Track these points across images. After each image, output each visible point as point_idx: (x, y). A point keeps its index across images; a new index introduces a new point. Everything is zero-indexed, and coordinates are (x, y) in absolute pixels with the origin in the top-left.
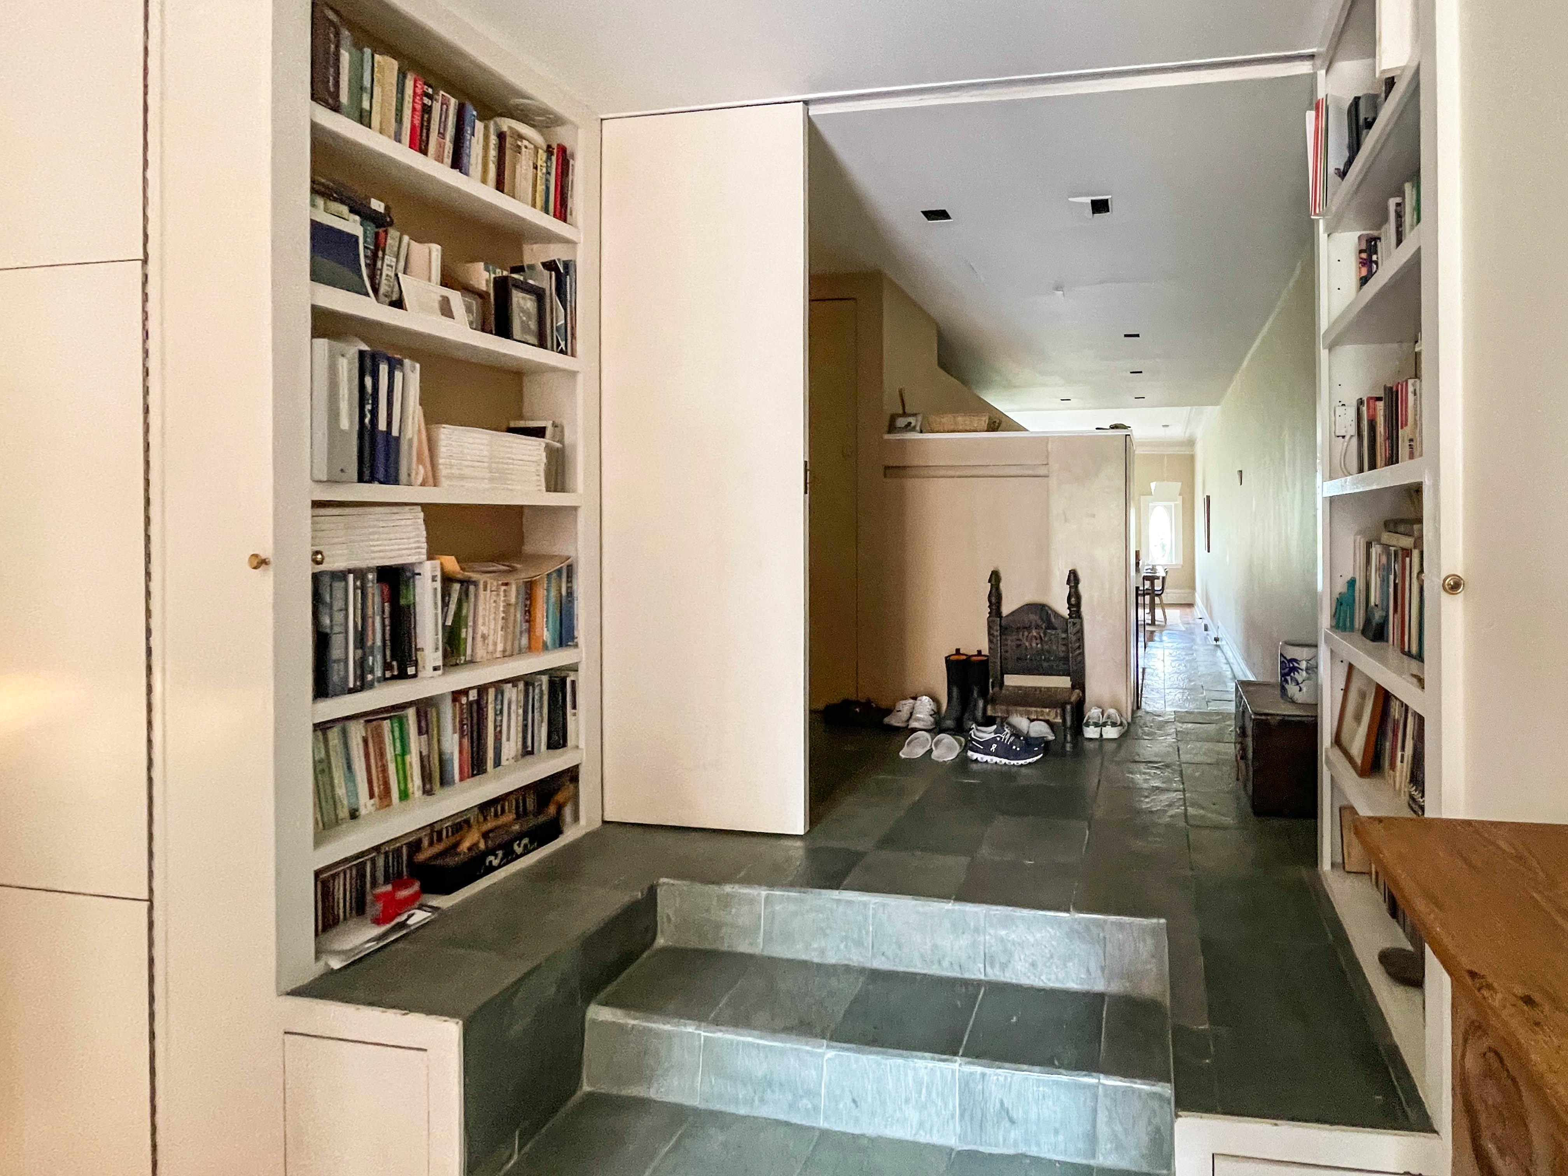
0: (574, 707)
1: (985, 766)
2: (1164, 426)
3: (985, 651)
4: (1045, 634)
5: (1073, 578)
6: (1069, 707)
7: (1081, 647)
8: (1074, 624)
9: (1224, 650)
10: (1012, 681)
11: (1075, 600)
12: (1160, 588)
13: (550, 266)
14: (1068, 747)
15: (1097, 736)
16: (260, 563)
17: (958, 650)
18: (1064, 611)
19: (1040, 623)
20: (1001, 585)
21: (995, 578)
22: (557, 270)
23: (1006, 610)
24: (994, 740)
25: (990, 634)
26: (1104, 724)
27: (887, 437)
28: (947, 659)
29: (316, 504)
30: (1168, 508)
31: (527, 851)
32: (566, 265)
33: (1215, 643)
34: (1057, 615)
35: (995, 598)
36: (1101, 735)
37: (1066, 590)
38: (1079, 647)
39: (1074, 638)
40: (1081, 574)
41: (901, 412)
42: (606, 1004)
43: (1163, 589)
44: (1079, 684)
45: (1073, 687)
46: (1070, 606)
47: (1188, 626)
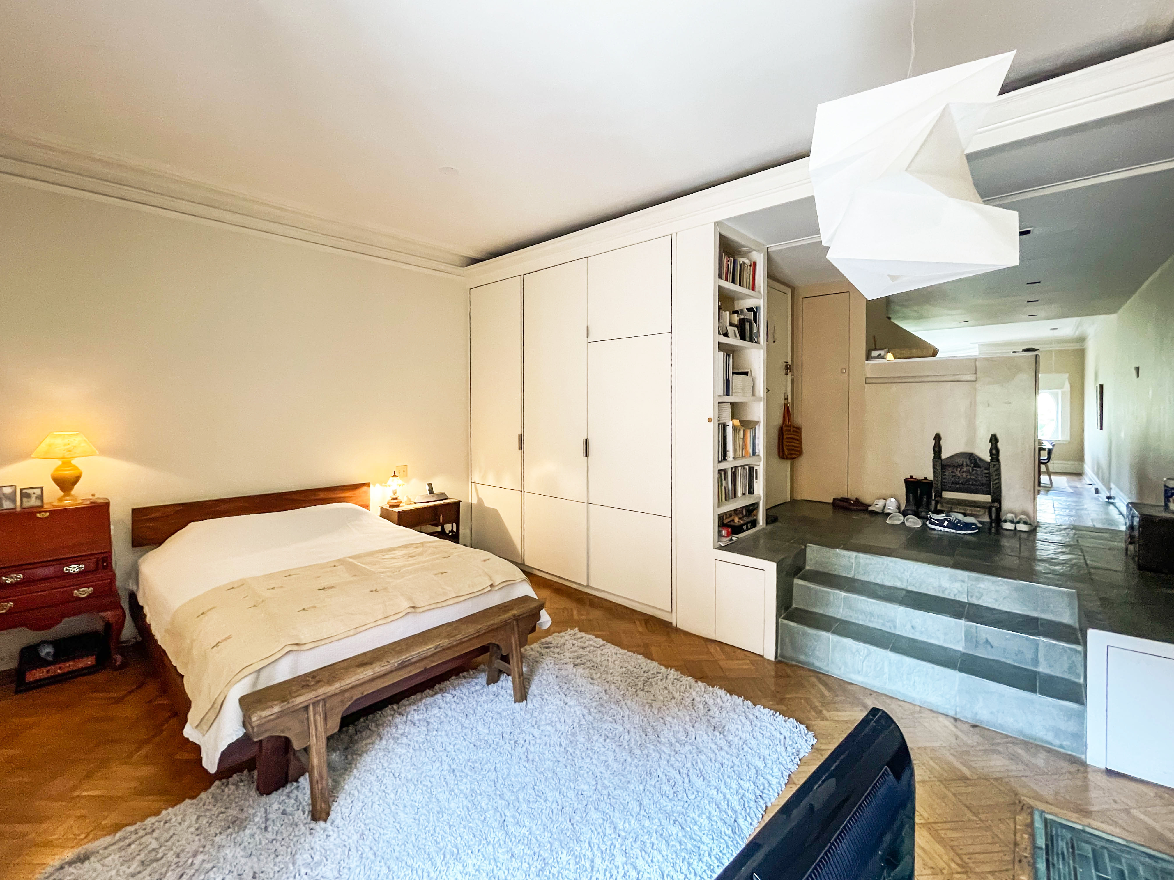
0: (757, 479)
1: (939, 532)
2: (1052, 329)
3: (931, 477)
4: (973, 470)
5: (994, 440)
6: (994, 509)
7: (999, 478)
8: (994, 465)
9: (1117, 505)
10: (947, 495)
11: (995, 452)
12: (1046, 458)
13: (750, 310)
14: (993, 530)
15: (1013, 528)
16: (709, 420)
17: (911, 477)
18: (988, 458)
19: (969, 463)
20: (941, 442)
21: (938, 438)
22: (754, 311)
23: (945, 455)
24: (946, 520)
25: (934, 468)
26: (1018, 522)
27: (867, 362)
28: (905, 480)
29: (719, 403)
30: (1056, 396)
31: (748, 529)
32: (757, 308)
33: (1107, 500)
34: (981, 460)
35: (937, 449)
36: (1015, 528)
37: (989, 445)
38: (998, 479)
39: (994, 474)
40: (999, 437)
41: (874, 347)
42: (800, 578)
43: (1049, 459)
44: (997, 498)
45: (993, 501)
46: (991, 454)
47: (1076, 489)
